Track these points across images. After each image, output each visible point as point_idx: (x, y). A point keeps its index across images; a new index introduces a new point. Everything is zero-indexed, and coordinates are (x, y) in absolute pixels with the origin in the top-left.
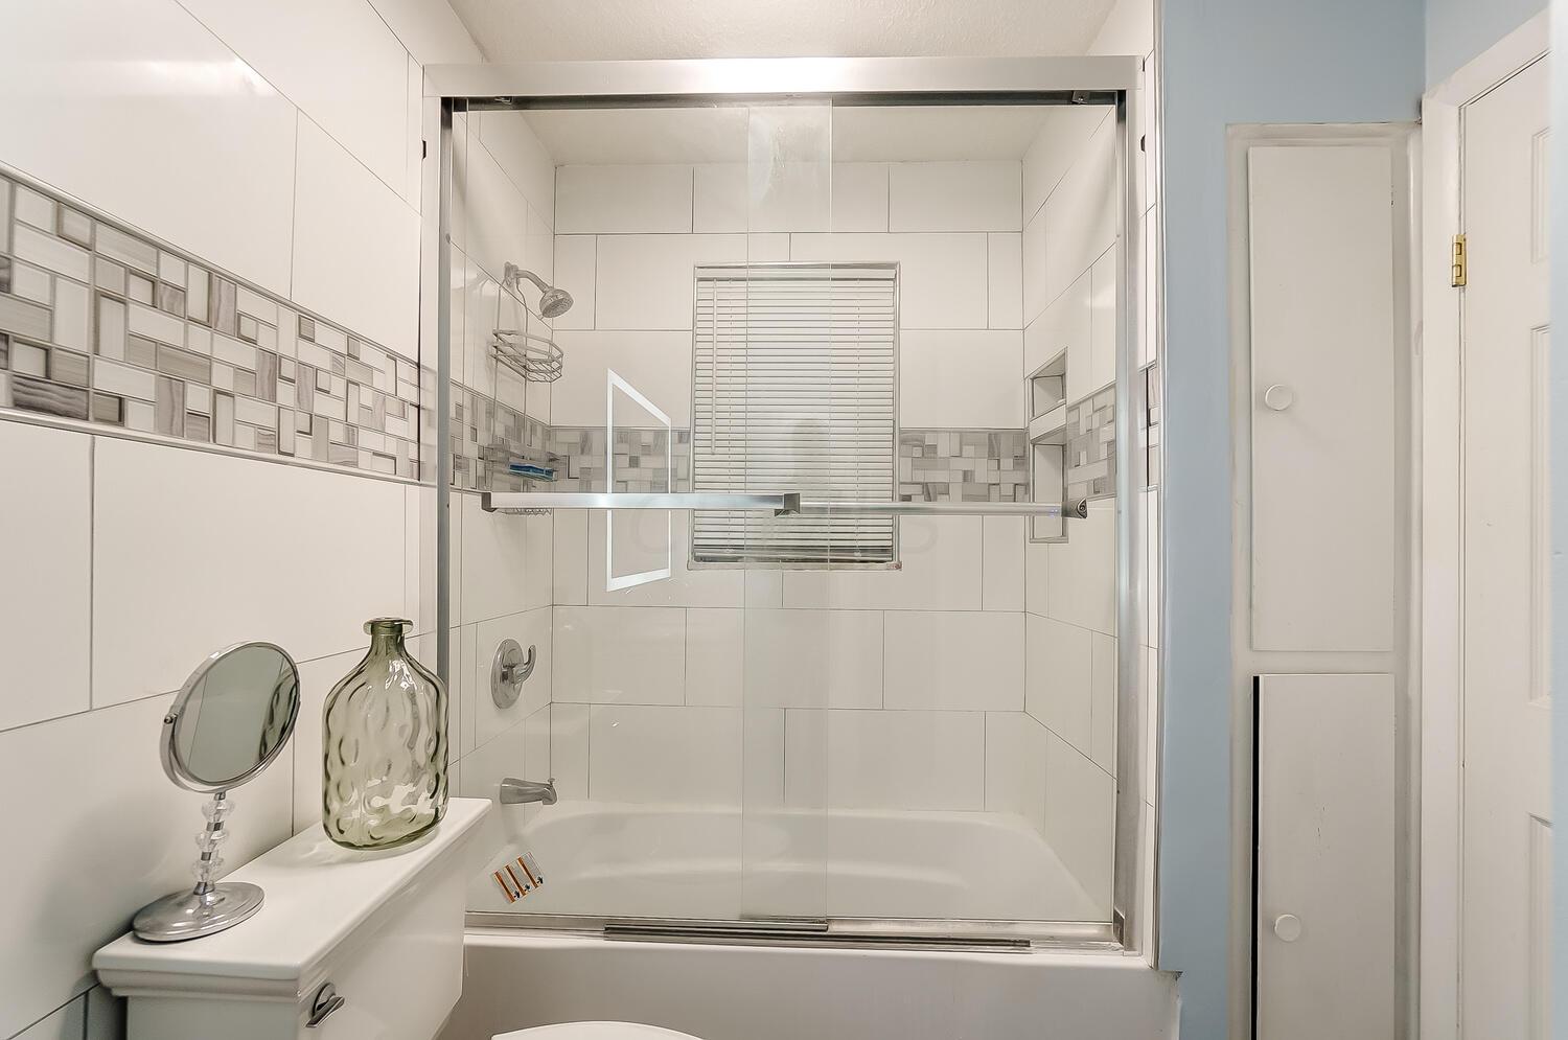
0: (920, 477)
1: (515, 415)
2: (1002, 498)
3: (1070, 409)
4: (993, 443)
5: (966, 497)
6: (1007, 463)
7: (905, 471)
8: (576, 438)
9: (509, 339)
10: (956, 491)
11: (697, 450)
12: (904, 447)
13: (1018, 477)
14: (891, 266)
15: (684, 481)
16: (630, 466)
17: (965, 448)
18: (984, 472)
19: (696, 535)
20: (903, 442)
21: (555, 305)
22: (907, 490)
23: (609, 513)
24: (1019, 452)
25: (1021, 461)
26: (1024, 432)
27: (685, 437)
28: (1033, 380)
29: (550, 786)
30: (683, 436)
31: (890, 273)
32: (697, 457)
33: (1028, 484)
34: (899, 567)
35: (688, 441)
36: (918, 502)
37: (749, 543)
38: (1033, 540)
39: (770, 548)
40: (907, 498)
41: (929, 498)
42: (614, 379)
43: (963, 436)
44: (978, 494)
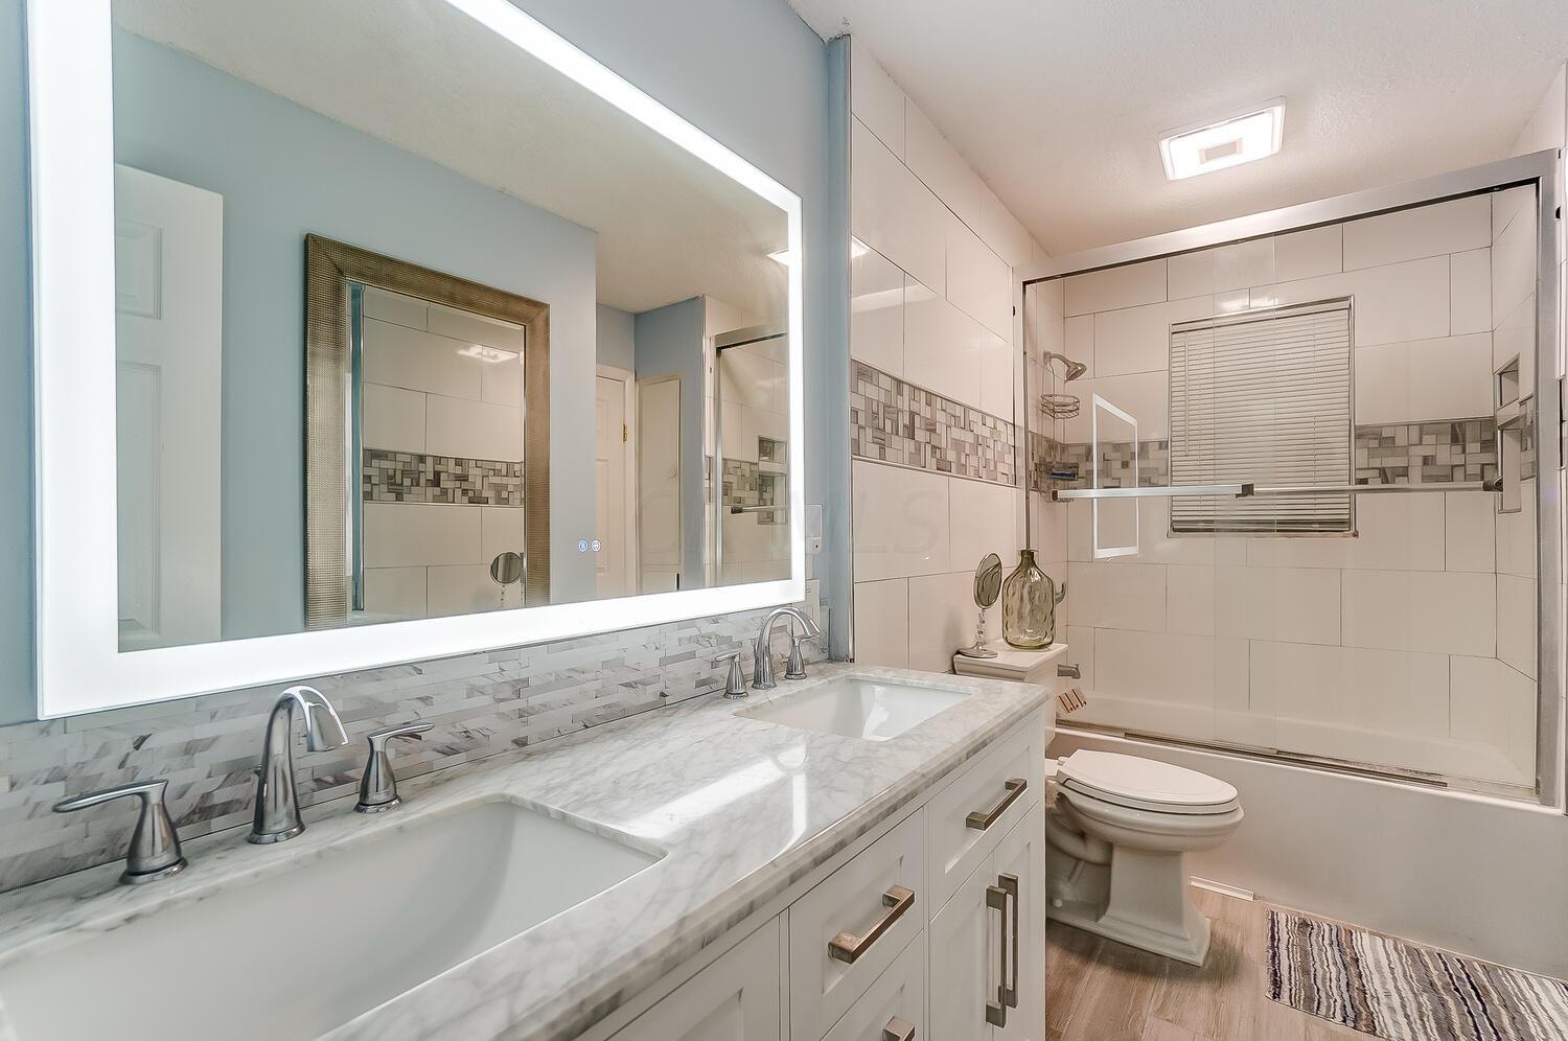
0: (1376, 463)
1: (1048, 440)
2: (1466, 478)
3: (1521, 403)
4: (1456, 432)
5: (1425, 478)
6: (1473, 447)
7: (1361, 458)
8: (1082, 451)
9: (1051, 399)
10: (1416, 473)
11: (1173, 454)
12: (1359, 442)
13: (1487, 458)
14: (1346, 299)
15: (1166, 476)
16: (1123, 467)
17: (1424, 437)
18: (1446, 455)
19: (1174, 513)
20: (1358, 437)
21: (1074, 373)
22: (1362, 475)
23: (1095, 500)
24: (1487, 436)
25: (1489, 445)
26: (1493, 420)
27: (1164, 445)
28: (1500, 374)
29: (1077, 669)
30: (1163, 445)
31: (1345, 304)
32: (1173, 459)
33: (1497, 464)
34: (1356, 535)
35: (1167, 447)
36: (1376, 484)
37: (1218, 518)
38: (1502, 511)
39: (1233, 522)
40: (1364, 481)
41: (1386, 481)
42: (1098, 401)
43: (1423, 428)
44: (1440, 475)
